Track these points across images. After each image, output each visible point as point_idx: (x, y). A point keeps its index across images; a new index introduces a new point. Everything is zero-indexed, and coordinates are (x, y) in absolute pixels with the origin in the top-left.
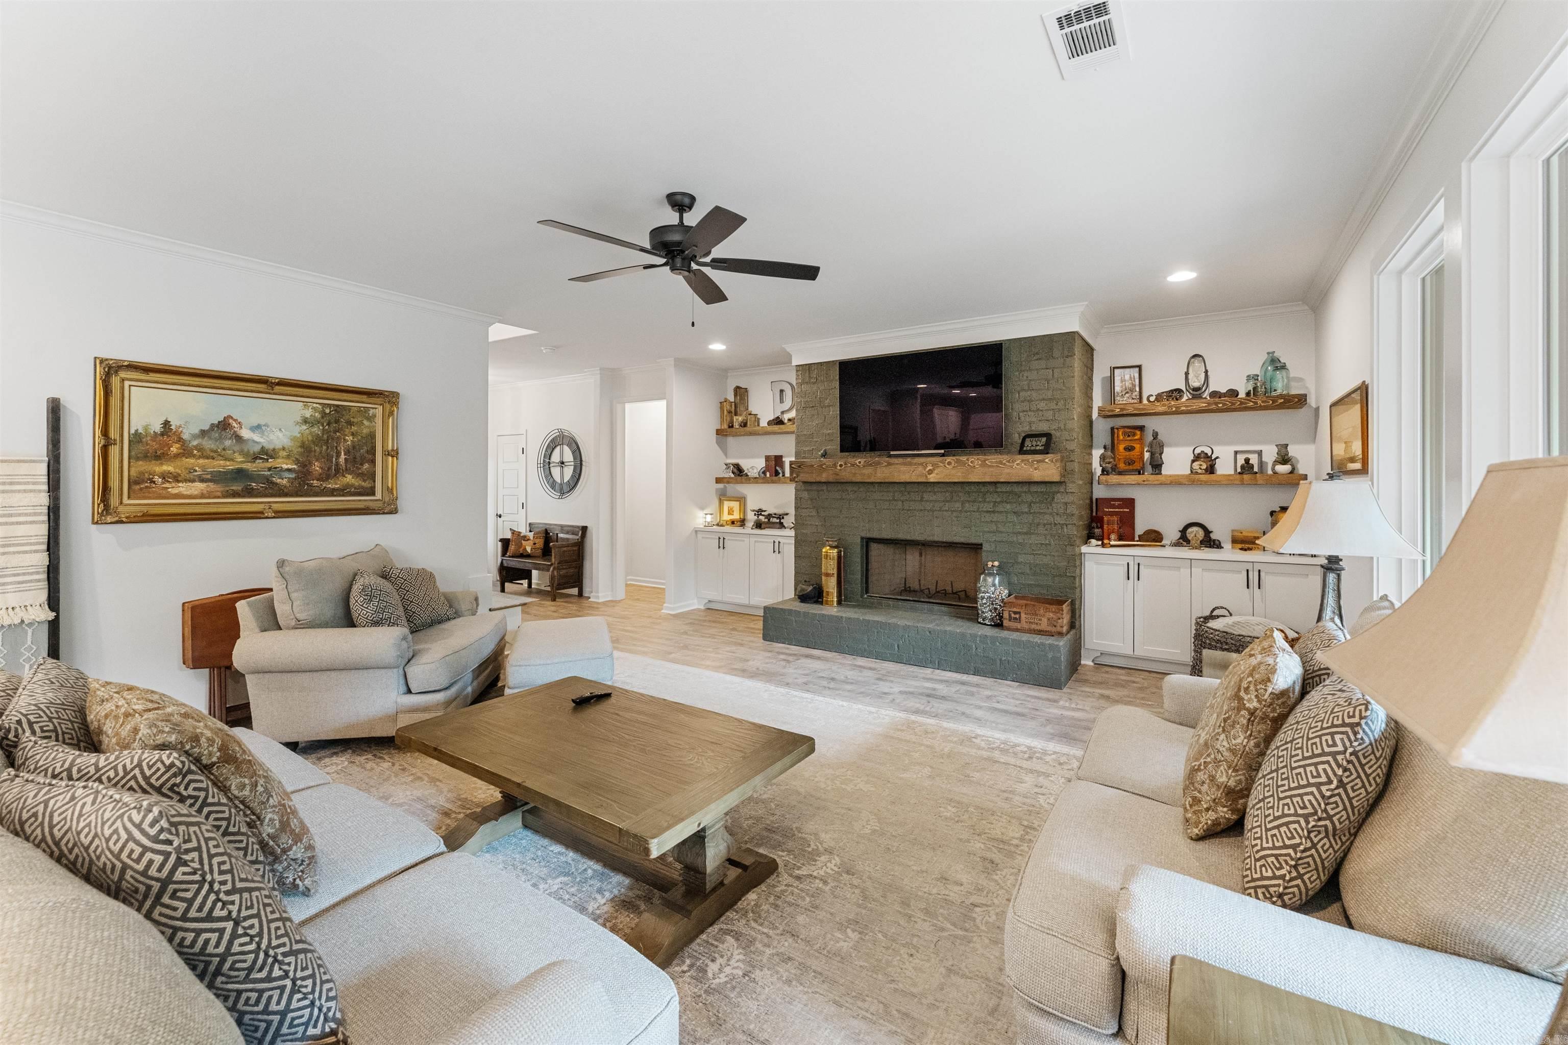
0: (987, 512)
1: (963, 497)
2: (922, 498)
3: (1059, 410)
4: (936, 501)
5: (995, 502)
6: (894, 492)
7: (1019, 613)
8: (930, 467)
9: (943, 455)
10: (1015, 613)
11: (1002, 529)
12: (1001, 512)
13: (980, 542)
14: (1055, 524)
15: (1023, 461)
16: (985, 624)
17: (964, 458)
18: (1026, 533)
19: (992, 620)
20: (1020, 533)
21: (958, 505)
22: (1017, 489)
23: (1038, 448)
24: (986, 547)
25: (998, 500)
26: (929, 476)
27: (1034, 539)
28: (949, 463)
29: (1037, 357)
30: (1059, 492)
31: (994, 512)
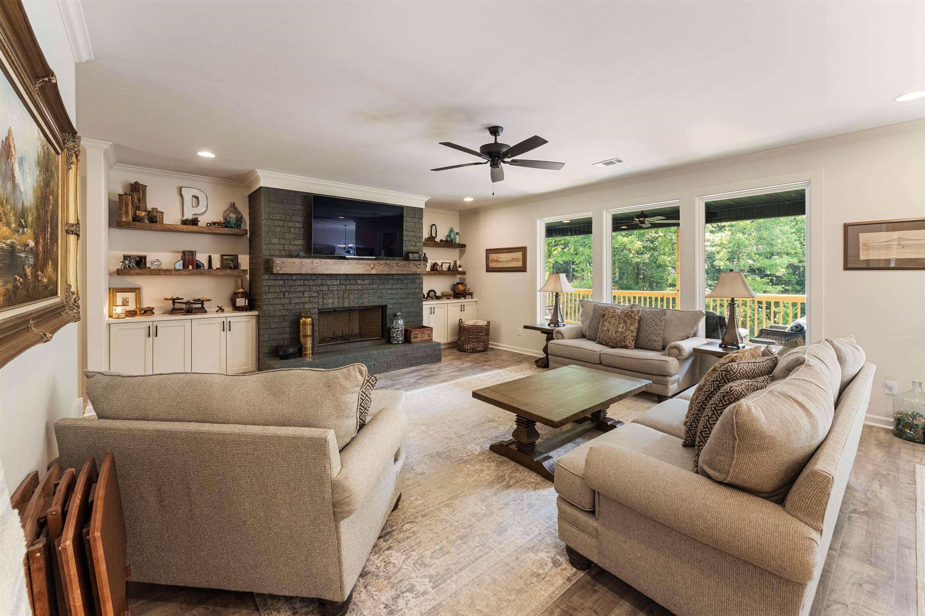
0: (389, 289)
1: (379, 282)
2: (357, 283)
3: (417, 242)
4: (364, 285)
5: (393, 284)
6: (340, 280)
7: (417, 334)
8: (372, 266)
9: (375, 259)
10: (416, 334)
11: (396, 297)
12: (395, 289)
13: (386, 304)
14: (416, 293)
15: (413, 264)
16: (399, 344)
17: (389, 262)
18: (405, 298)
19: (402, 341)
20: (403, 298)
21: (376, 286)
22: (401, 277)
23: (416, 258)
24: (389, 306)
25: (394, 283)
26: (372, 271)
27: (408, 301)
28: (382, 264)
29: (410, 216)
30: (417, 279)
31: (392, 289)
